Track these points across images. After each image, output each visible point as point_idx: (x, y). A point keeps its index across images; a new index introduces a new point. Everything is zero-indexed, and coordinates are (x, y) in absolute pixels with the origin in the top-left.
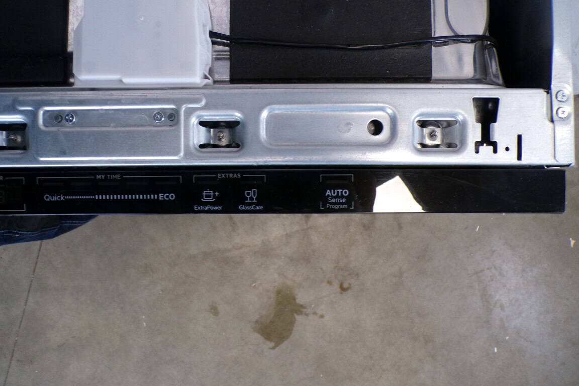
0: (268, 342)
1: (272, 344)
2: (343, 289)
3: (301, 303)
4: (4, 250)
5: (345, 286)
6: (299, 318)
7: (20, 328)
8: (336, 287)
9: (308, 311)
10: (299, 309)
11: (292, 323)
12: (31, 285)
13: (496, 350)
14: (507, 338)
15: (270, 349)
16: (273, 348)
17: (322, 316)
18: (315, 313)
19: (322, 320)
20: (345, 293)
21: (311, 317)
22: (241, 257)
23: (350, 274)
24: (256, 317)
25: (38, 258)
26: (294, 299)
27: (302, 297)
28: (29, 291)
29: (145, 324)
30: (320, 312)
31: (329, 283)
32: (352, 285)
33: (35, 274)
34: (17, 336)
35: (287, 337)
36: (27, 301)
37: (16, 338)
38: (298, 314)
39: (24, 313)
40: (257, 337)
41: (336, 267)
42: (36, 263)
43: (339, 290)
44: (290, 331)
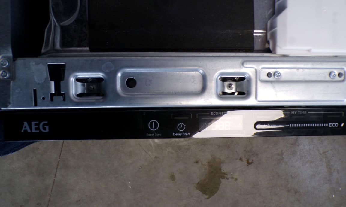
0: (204, 195)
1: (207, 196)
2: (249, 163)
3: (224, 172)
4: (40, 144)
5: (250, 161)
6: (223, 181)
7: (52, 191)
8: (245, 162)
9: (228, 176)
10: (223, 176)
11: (219, 184)
12: (58, 164)
13: (334, 196)
14: (340, 189)
15: (206, 199)
16: (208, 199)
17: (236, 179)
18: (232, 178)
19: (236, 181)
20: (250, 166)
21: (230, 179)
22: (189, 145)
23: (253, 155)
24: (197, 181)
25: (62, 148)
26: (220, 169)
27: (225, 168)
28: (57, 169)
29: (130, 186)
30: (235, 177)
31: (241, 159)
32: (254, 161)
33: (61, 158)
34: (50, 196)
35: (216, 192)
36: (56, 174)
37: (50, 198)
38: (222, 179)
39: (54, 182)
40: (198, 193)
41: (245, 150)
42: (61, 151)
43: (246, 164)
44: (217, 188)
